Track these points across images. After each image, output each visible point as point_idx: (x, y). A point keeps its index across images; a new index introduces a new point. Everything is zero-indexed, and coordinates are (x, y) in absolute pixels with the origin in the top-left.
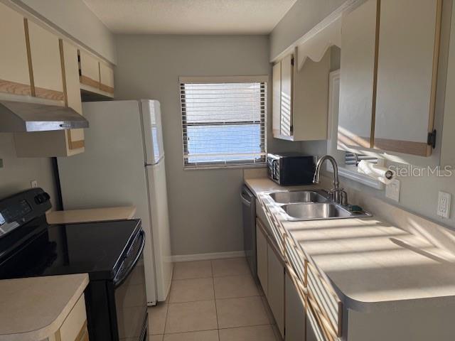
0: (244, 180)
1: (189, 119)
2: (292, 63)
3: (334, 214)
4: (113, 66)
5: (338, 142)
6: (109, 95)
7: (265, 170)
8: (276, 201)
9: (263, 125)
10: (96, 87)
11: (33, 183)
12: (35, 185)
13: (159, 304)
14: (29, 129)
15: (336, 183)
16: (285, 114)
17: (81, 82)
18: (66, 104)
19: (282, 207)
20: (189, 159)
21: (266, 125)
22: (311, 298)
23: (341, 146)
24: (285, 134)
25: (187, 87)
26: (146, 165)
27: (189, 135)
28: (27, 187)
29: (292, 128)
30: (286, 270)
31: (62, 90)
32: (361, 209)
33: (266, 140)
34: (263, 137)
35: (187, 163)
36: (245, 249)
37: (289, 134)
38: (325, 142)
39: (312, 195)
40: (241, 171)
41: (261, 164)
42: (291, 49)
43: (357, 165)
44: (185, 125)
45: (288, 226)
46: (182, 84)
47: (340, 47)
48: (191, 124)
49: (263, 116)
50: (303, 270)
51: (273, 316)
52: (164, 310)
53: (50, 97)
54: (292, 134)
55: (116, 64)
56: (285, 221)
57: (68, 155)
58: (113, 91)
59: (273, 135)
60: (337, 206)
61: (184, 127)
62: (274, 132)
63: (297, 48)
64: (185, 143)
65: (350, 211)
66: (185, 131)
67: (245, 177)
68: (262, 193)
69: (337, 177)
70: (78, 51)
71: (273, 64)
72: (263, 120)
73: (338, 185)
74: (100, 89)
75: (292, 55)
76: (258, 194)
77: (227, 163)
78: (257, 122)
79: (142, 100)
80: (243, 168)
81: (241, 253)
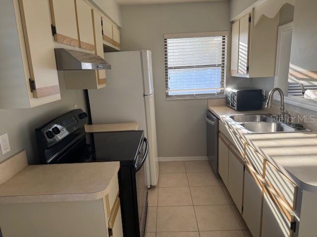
0: (208, 107)
1: (170, 65)
2: (250, 20)
3: (280, 129)
4: (119, 28)
5: (289, 76)
6: (117, 48)
7: (224, 100)
8: (235, 121)
9: (223, 67)
10: (111, 43)
11: (76, 106)
12: (76, 107)
13: (152, 187)
14: (83, 68)
15: (282, 108)
16: (242, 59)
17: (103, 39)
18: (96, 54)
19: (241, 125)
20: (169, 93)
21: (225, 67)
22: (268, 186)
23: (292, 79)
24: (242, 73)
25: (169, 41)
26: (144, 95)
27: (169, 76)
28: (72, 109)
29: (248, 68)
30: (245, 168)
31: (94, 44)
32: (302, 127)
33: (225, 78)
34: (223, 76)
35: (167, 96)
36: (208, 155)
37: (246, 72)
38: (273, 78)
39: (261, 117)
40: (206, 101)
41: (221, 96)
42: (249, 10)
43: (303, 93)
44: (167, 68)
45: (248, 137)
46: (165, 39)
47: (294, 5)
48: (171, 68)
49: (223, 61)
50: (262, 166)
51: (232, 200)
52: (156, 191)
53: (88, 48)
54: (247, 73)
55: (121, 27)
56: (245, 134)
57: (98, 88)
58: (120, 45)
59: (231, 74)
60: (283, 125)
61: (166, 70)
62: (232, 72)
63: (254, 9)
64: (167, 81)
65: (293, 127)
66: (167, 73)
67: (209, 105)
68: (224, 116)
69: (283, 104)
70: (102, 18)
71: (232, 23)
72: (223, 64)
73: (283, 109)
74: (113, 44)
75: (250, 15)
76: (221, 116)
77: (196, 95)
78: (219, 65)
79: (142, 51)
80: (208, 99)
81: (205, 158)
